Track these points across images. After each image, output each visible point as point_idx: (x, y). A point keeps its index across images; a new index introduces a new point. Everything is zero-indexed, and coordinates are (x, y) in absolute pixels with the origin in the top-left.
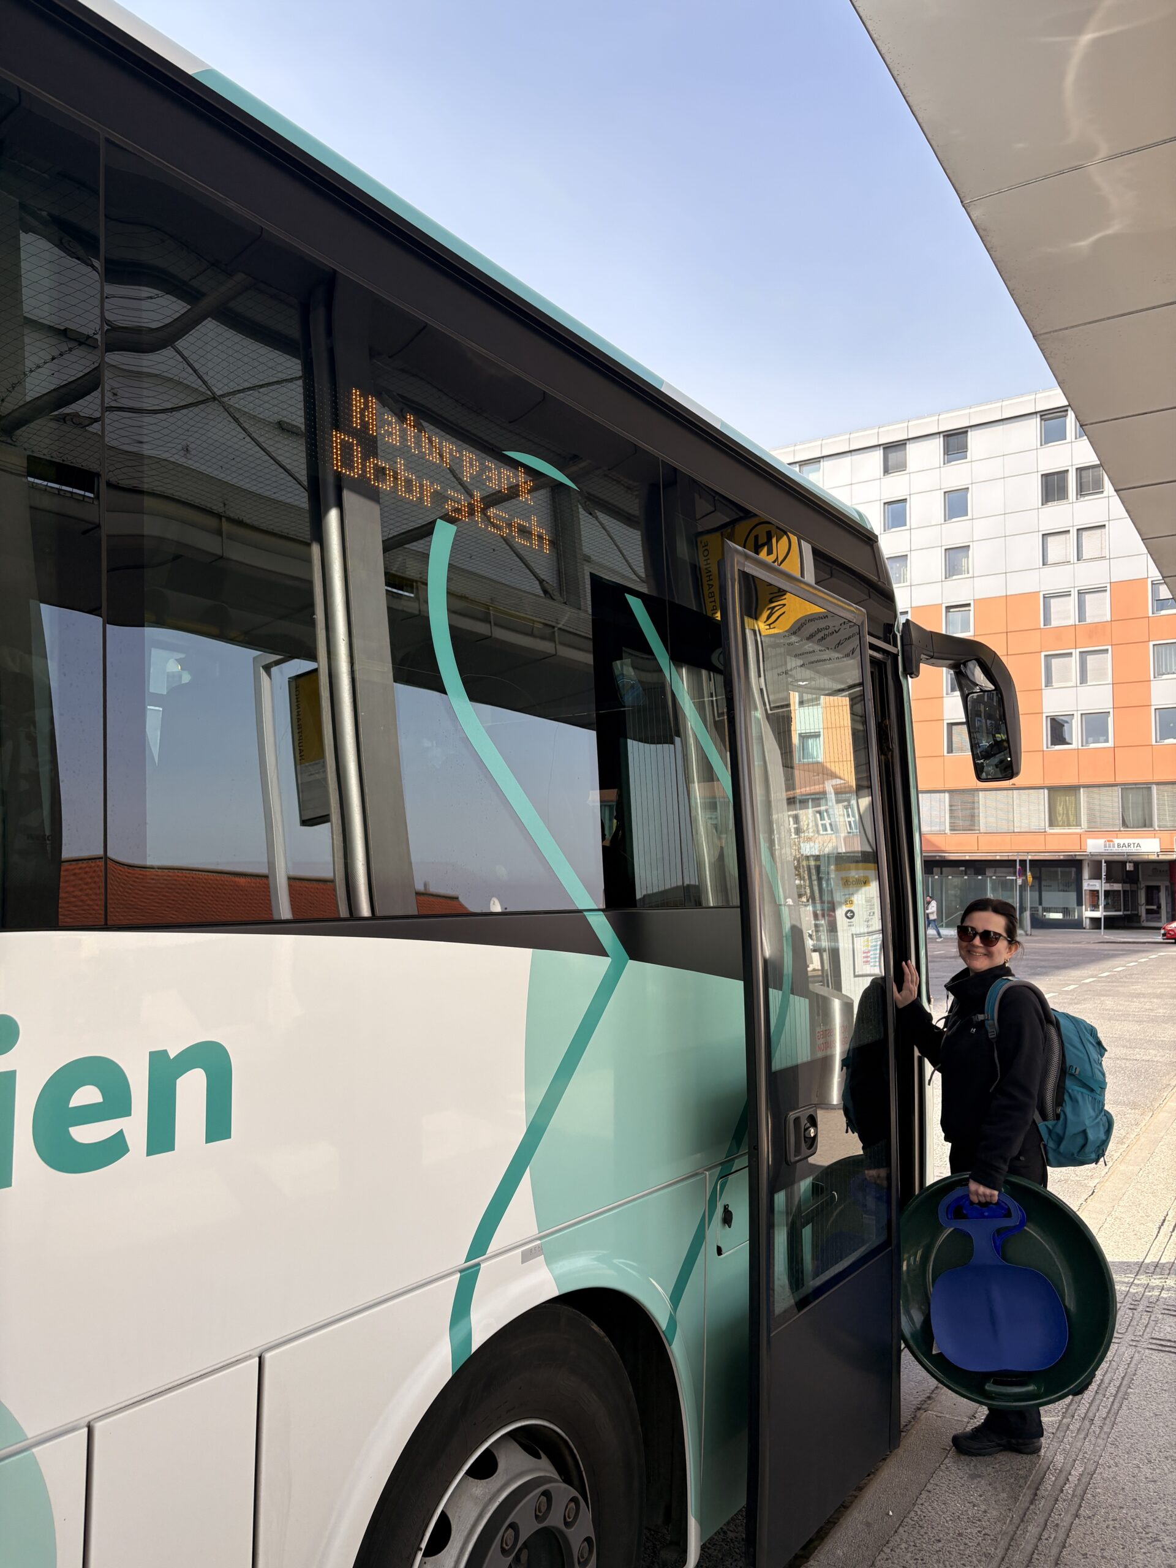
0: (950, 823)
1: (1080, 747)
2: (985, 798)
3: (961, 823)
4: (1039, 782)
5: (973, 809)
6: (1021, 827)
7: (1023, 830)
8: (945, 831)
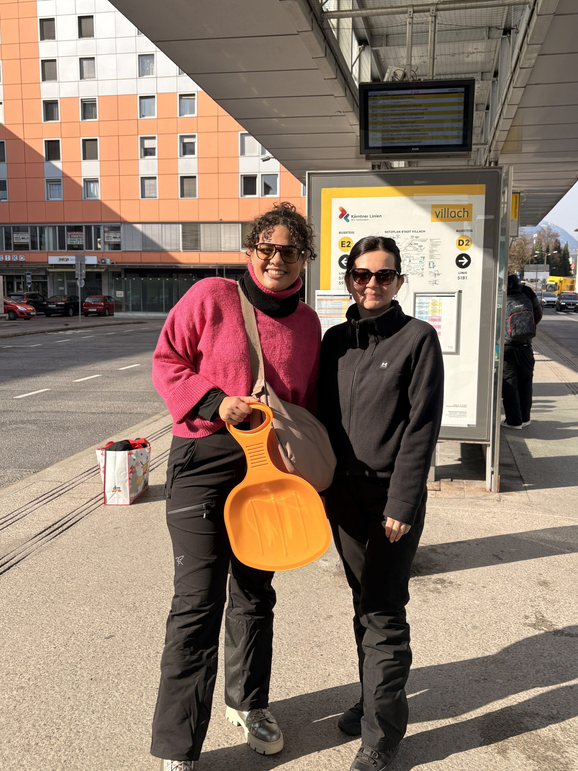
0: (183, 244)
1: (260, 197)
2: (204, 228)
3: (189, 244)
4: (236, 219)
5: (197, 235)
6: (225, 248)
7: (226, 250)
8: (179, 249)
